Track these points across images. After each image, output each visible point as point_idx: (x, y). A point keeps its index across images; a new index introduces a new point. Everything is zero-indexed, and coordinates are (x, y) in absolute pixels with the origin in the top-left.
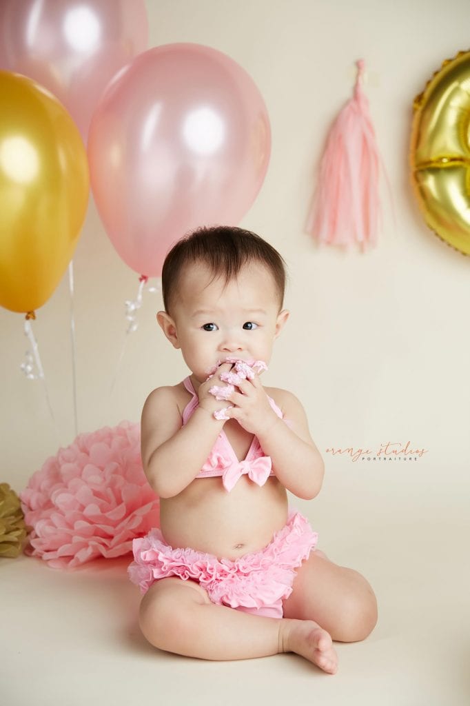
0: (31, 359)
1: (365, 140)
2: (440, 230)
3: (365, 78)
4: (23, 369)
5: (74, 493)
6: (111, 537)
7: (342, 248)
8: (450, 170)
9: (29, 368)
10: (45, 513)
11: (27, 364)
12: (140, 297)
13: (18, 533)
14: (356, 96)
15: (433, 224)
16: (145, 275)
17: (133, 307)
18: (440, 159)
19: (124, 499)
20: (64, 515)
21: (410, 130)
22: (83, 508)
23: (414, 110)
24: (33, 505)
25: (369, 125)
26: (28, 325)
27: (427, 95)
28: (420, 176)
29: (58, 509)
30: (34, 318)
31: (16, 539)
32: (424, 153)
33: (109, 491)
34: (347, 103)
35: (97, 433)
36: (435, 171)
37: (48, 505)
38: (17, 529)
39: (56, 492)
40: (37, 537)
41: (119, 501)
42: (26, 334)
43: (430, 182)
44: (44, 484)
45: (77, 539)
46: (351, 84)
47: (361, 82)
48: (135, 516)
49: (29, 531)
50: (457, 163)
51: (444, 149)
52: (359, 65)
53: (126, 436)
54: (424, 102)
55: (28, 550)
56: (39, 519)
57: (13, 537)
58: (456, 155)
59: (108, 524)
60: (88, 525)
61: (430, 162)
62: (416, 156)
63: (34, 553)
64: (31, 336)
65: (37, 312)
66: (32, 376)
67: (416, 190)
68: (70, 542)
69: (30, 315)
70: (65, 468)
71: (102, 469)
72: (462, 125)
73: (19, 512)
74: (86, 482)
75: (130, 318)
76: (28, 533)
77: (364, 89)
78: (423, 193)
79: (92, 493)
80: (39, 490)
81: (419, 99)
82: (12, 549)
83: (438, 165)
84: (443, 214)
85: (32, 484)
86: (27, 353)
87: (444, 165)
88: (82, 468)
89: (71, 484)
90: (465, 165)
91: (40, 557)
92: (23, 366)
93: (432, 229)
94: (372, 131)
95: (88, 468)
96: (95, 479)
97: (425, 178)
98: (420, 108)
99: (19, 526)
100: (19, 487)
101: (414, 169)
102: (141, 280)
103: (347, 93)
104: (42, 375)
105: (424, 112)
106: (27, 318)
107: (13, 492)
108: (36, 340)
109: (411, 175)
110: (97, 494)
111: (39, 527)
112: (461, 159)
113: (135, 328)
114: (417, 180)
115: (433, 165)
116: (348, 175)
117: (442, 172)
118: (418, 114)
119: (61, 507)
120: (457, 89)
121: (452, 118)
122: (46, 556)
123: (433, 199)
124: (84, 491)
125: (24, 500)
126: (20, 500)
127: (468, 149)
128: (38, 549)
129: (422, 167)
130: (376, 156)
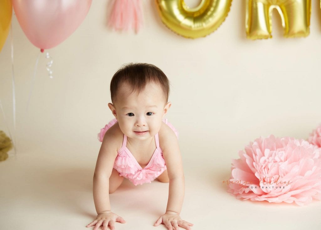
15: (165, 21)
28: (159, 0)
43: (163, 3)
67: (157, 7)
78: (161, 8)
93: (164, 23)
97: (161, 1)
114: (158, 2)
123: (164, 10)
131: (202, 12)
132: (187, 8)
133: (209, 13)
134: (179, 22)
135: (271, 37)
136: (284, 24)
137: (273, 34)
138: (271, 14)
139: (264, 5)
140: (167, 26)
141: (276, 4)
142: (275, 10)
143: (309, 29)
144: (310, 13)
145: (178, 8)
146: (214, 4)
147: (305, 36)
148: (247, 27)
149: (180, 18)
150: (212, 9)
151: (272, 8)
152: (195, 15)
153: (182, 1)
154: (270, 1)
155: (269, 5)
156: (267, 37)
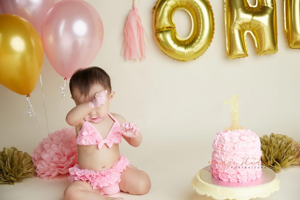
0: (30, 109)
1: (138, 23)
2: (165, 52)
3: (136, 2)
4: (28, 113)
5: (49, 154)
6: (63, 167)
8: (167, 31)
9: (30, 113)
10: (40, 162)
11: (29, 111)
12: (65, 85)
13: (32, 169)
14: (133, 8)
17: (63, 89)
18: (163, 28)
19: (66, 155)
20: (46, 162)
21: (153, 18)
22: (52, 159)
23: (153, 12)
24: (36, 159)
25: (139, 18)
26: (28, 99)
27: (157, 7)
28: (157, 34)
29: (44, 160)
30: (30, 96)
31: (31, 171)
32: (158, 26)
33: (61, 152)
34: (131, 11)
35: (55, 132)
36: (162, 32)
37: (41, 159)
38: (31, 168)
39: (43, 154)
40: (38, 170)
41: (64, 155)
42: (27, 102)
43: (161, 36)
44: (39, 151)
45: (51, 169)
46: (132, 4)
47: (134, 3)
48: (70, 160)
49: (35, 168)
50: (169, 29)
51: (165, 24)
53: (65, 133)
54: (156, 9)
55: (36, 175)
56: (38, 164)
57: (30, 170)
58: (168, 26)
59: (62, 164)
60: (55, 164)
61: (160, 29)
62: (155, 27)
63: (37, 175)
64: (29, 102)
65: (30, 94)
66: (31, 116)
67: (156, 39)
68: (49, 171)
69: (28, 95)
70: (45, 146)
71: (58, 145)
72: (169, 16)
73: (31, 162)
74: (52, 150)
75: (63, 92)
76: (35, 169)
77: (136, 6)
78: (159, 40)
79: (55, 154)
80: (38, 154)
81: (154, 8)
82: (30, 175)
83: (163, 30)
84: (166, 46)
85: (35, 152)
86: (29, 108)
87: (164, 30)
88: (51, 145)
89: (48, 151)
90: (172, 29)
91: (40, 176)
92: (28, 112)
93: (162, 51)
94: (140, 21)
95: (53, 145)
96: (56, 149)
97: (159, 35)
98: (155, 11)
99: (32, 166)
100: (31, 153)
101: (155, 32)
102: (65, 79)
103: (131, 8)
104: (34, 115)
105: (156, 12)
106: (27, 96)
107: (29, 155)
108: (31, 103)
109: (154, 34)
110: (57, 154)
111: (38, 166)
112: (170, 27)
113: (64, 95)
114: (156, 36)
115: (161, 30)
116: (133, 36)
117: (164, 32)
118: (154, 13)
119: (45, 159)
120: (166, 4)
121: (166, 14)
122: (42, 176)
123: (162, 41)
124: (52, 153)
125: (33, 158)
126: (31, 158)
127: (173, 24)
128: (39, 174)
129: (158, 31)
130: (142, 28)
131: (191, 40)
132: (180, 38)
133: (197, 41)
135: (247, 55)
136: (256, 45)
137: (248, 53)
138: (245, 37)
139: (240, 31)
141: (249, 30)
142: (249, 34)
143: (277, 46)
144: (277, 34)
145: (172, 39)
146: (200, 34)
147: (274, 53)
148: (228, 49)
149: (174, 46)
150: (199, 38)
151: (246, 32)
152: (186, 43)
153: (175, 33)
154: (244, 27)
155: (244, 31)
156: (244, 56)
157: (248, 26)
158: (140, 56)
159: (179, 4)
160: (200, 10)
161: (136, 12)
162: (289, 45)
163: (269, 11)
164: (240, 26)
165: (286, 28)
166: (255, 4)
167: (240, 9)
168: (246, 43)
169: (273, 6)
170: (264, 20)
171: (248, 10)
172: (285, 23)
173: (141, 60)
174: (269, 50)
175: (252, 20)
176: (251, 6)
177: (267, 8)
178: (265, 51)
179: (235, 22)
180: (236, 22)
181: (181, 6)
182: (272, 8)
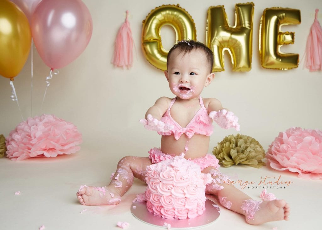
0: (13, 93)
1: (128, 34)
2: (150, 61)
3: (129, 16)
5: (20, 135)
7: (122, 67)
8: (153, 42)
9: (12, 97)
10: (11, 142)
11: (12, 95)
14: (126, 21)
15: (148, 59)
16: (53, 68)
17: (48, 78)
18: (150, 39)
20: (16, 142)
22: (23, 140)
23: (143, 25)
25: (130, 30)
26: (11, 82)
27: (146, 20)
32: (145, 38)
34: (123, 23)
36: (149, 43)
37: (13, 140)
38: (2, 148)
39: (14, 135)
42: (11, 86)
43: (148, 47)
45: (20, 150)
46: (125, 18)
49: (6, 150)
50: (155, 41)
51: (152, 37)
52: (127, 12)
55: (5, 155)
56: (9, 145)
60: (24, 145)
61: (147, 40)
62: (143, 38)
63: (7, 157)
64: (13, 86)
65: (14, 78)
66: (13, 100)
68: (18, 151)
69: (12, 79)
72: (157, 29)
73: (5, 143)
75: (47, 82)
77: (129, 19)
78: (145, 49)
81: (144, 21)
83: (149, 41)
86: (11, 92)
87: (151, 41)
90: (158, 41)
93: (148, 61)
94: (131, 32)
97: (146, 45)
98: (144, 24)
99: (4, 147)
101: (142, 42)
102: (51, 70)
103: (123, 21)
104: (17, 100)
107: (4, 137)
108: (15, 87)
110: (28, 135)
111: (9, 147)
112: (156, 39)
114: (144, 46)
116: (123, 45)
117: (151, 43)
118: (144, 26)
120: (155, 18)
121: (154, 27)
124: (24, 134)
125: (7, 140)
127: (159, 36)
128: (8, 155)
129: (145, 42)
130: (132, 39)
132: (164, 50)
134: (158, 59)
135: (223, 70)
136: (233, 62)
137: (224, 68)
138: (223, 54)
139: (218, 48)
140: (149, 62)
141: (227, 47)
142: (226, 51)
143: (251, 65)
144: (251, 54)
145: (158, 50)
147: (248, 71)
149: (158, 56)
151: (224, 49)
153: (160, 45)
154: (223, 45)
155: (222, 48)
156: (220, 70)
157: (226, 44)
158: (127, 63)
159: (167, 20)
160: (185, 25)
161: (128, 24)
162: (262, 64)
163: (247, 31)
164: (220, 43)
165: (260, 49)
166: (234, 25)
167: (220, 27)
168: (223, 59)
169: (250, 27)
170: (241, 39)
171: (227, 29)
172: (260, 44)
173: (128, 69)
174: (244, 67)
175: (231, 38)
176: (230, 26)
177: (245, 28)
178: (240, 68)
179: (215, 39)
180: (217, 38)
181: (169, 22)
182: (249, 28)
